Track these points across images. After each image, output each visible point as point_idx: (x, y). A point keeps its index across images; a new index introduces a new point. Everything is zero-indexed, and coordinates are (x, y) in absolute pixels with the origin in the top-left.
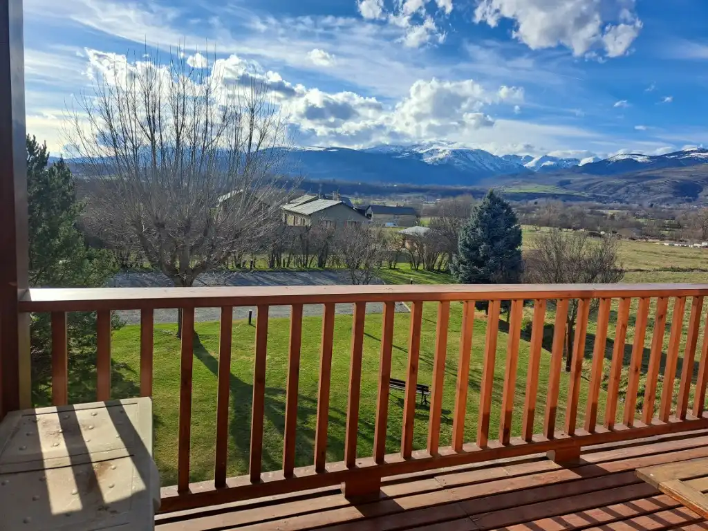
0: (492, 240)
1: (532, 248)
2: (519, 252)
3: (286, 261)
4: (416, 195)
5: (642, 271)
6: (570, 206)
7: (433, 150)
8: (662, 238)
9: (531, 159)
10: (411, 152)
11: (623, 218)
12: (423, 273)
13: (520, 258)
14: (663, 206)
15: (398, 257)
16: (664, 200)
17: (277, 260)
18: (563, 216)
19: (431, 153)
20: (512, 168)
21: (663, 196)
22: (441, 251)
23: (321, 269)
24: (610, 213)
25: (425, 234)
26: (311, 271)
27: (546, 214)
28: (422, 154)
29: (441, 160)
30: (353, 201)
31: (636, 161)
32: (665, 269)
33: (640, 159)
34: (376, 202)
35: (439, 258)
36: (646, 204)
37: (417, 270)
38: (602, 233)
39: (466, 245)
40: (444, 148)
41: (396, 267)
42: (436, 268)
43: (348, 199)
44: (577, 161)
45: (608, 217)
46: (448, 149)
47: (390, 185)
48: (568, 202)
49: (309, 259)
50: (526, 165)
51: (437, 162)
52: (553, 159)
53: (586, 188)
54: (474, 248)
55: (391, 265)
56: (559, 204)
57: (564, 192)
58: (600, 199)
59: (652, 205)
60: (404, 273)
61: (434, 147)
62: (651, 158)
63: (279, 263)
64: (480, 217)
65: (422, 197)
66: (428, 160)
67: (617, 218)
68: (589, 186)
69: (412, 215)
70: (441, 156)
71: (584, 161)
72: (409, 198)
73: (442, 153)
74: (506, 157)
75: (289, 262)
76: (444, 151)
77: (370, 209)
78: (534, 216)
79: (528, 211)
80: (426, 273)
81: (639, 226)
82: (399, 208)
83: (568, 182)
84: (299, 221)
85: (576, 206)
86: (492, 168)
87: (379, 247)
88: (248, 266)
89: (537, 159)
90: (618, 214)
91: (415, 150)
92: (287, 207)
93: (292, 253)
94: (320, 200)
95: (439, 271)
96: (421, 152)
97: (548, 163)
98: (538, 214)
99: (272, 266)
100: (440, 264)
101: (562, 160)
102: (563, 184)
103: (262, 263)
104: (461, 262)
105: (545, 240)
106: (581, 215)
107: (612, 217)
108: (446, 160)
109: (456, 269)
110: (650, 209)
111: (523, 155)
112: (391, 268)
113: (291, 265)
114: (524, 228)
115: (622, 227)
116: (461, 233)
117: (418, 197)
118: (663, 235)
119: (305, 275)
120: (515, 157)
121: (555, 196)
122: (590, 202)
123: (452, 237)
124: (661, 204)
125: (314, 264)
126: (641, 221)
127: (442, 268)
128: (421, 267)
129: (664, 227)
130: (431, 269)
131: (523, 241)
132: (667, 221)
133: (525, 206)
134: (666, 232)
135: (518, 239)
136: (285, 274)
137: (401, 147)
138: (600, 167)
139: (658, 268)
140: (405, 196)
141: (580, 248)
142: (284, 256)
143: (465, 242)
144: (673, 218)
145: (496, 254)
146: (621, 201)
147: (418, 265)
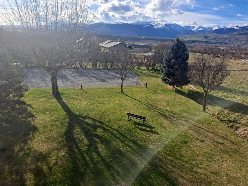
0: (177, 58)
1: (193, 61)
2: (188, 63)
3: (99, 65)
4: (151, 41)
5: (234, 70)
6: (208, 46)
7: (158, 24)
8: (241, 58)
9: (195, 27)
10: (150, 25)
11: (227, 50)
12: (150, 70)
13: (188, 65)
14: (242, 46)
15: (141, 64)
16: (243, 44)
17: (96, 65)
18: (205, 49)
19: (157, 25)
20: (187, 30)
21: (243, 42)
22: (157, 62)
23: (111, 69)
24: (222, 48)
25: (152, 56)
26: (108, 69)
27: (199, 49)
28: (154, 25)
29: (161, 28)
30: (127, 43)
31: (234, 29)
32: (243, 70)
33: (236, 28)
34: (136, 43)
35: (157, 65)
36: (236, 45)
37: (148, 69)
38: (219, 56)
39: (166, 60)
40: (162, 23)
41: (140, 68)
42: (155, 69)
43: (124, 42)
44: (212, 28)
45: (222, 50)
46: (164, 23)
47: (141, 37)
48: (207, 44)
49: (107, 64)
50: (192, 30)
51: (159, 28)
52: (203, 28)
53: (214, 39)
54: (169, 61)
55: (138, 68)
56: (204, 44)
57: (206, 40)
58: (219, 43)
59: (238, 46)
60: (143, 70)
61: (159, 23)
62: (240, 27)
63: (96, 66)
64: (173, 49)
65: (153, 42)
66: (156, 27)
67: (225, 50)
68: (215, 38)
69: (148, 48)
70: (161, 26)
71: (214, 29)
72: (148, 42)
73: (161, 25)
74: (185, 26)
75: (100, 66)
76: (162, 24)
77: (133, 46)
78: (194, 49)
79: (192, 47)
80: (151, 71)
81: (233, 53)
82: (144, 46)
83: (208, 37)
84: (105, 50)
85: (210, 45)
86: (180, 31)
87: (134, 60)
88: (84, 67)
89: (197, 27)
90: (225, 49)
91: (151, 24)
92: (101, 44)
93: (101, 62)
94: (113, 42)
95: (156, 70)
96: (153, 24)
97: (201, 29)
98: (196, 48)
99: (93, 67)
100: (157, 67)
101: (206, 28)
102: (206, 37)
103: (90, 66)
104: (164, 67)
105: (198, 59)
106: (212, 49)
107: (223, 50)
108: (163, 28)
109: (162, 70)
110: (238, 47)
111: (192, 26)
112: (138, 69)
113: (101, 67)
114: (190, 54)
115: (227, 54)
116: (165, 55)
117: (152, 42)
118: (242, 57)
119: (106, 71)
120: (189, 27)
121: (202, 42)
122: (215, 44)
123: (162, 57)
124: (242, 45)
125: (109, 67)
126: (234, 51)
127: (158, 69)
128: (150, 69)
129: (242, 54)
130: (153, 69)
131: (189, 58)
132: (243, 52)
133: (191, 46)
134: (243, 56)
135: (187, 58)
136: (98, 71)
137: (146, 22)
138: (220, 31)
139: (240, 70)
140: (147, 41)
141: (213, 62)
142: (98, 64)
143: (166, 59)
144: (246, 51)
145: (178, 64)
146: (227, 44)
147: (149, 67)
